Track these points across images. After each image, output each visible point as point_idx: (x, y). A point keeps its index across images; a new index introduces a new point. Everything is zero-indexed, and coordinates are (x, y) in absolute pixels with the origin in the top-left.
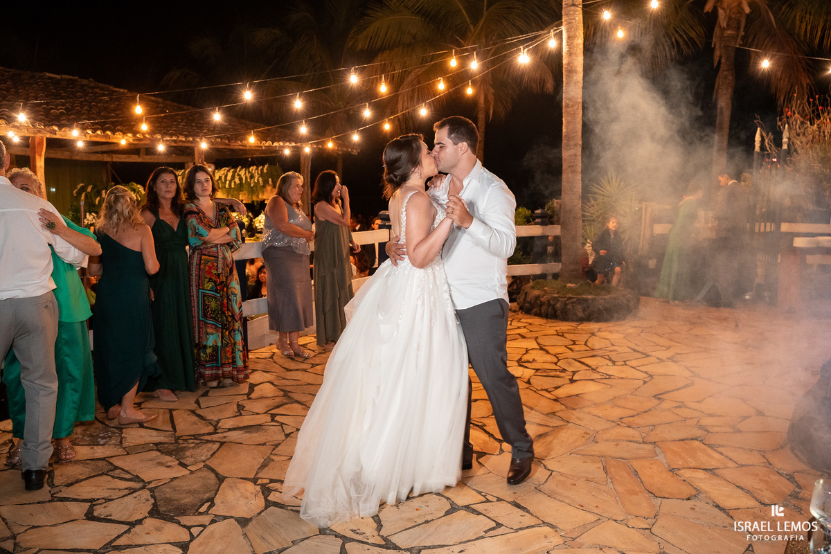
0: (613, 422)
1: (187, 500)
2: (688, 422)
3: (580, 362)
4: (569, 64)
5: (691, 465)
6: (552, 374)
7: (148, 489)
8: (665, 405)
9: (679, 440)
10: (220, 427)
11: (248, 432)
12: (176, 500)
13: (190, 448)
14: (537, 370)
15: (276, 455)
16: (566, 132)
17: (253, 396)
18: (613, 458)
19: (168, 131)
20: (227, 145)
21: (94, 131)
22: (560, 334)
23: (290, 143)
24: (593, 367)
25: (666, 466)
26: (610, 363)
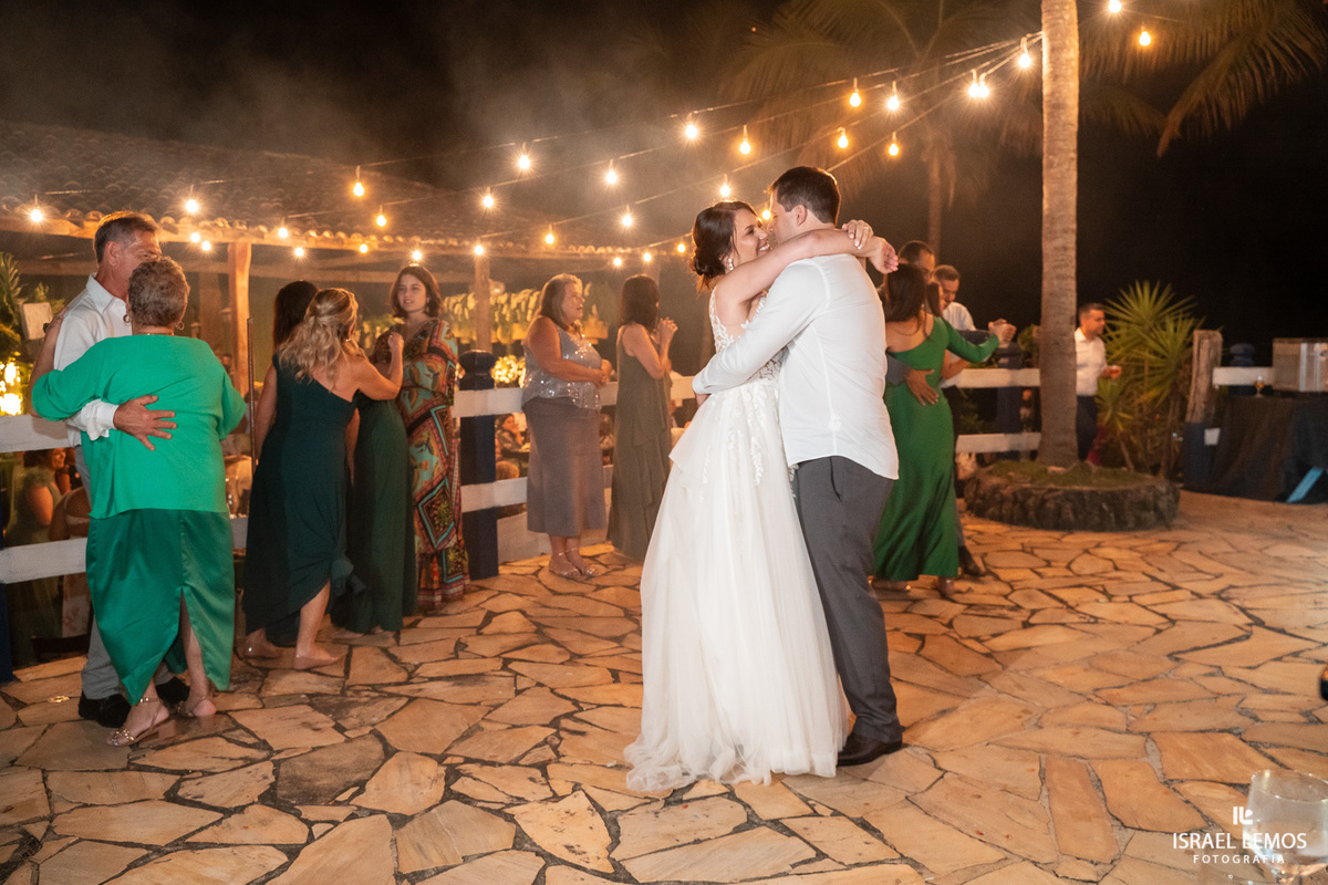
0: (1080, 694)
1: (325, 781)
2: (1221, 700)
3: (1050, 595)
4: (1052, 94)
5: (1207, 776)
6: (994, 613)
7: (273, 761)
8: (1187, 670)
9: (1196, 732)
10: (417, 676)
11: (459, 684)
12: (309, 781)
13: (359, 704)
14: (970, 606)
15: (489, 720)
16: (1048, 209)
17: (486, 630)
18: (1062, 755)
19: (433, 231)
20: (524, 252)
21: (320, 232)
22: (1028, 550)
23: (624, 248)
24: (1070, 603)
25: (1159, 774)
26: (1103, 599)
